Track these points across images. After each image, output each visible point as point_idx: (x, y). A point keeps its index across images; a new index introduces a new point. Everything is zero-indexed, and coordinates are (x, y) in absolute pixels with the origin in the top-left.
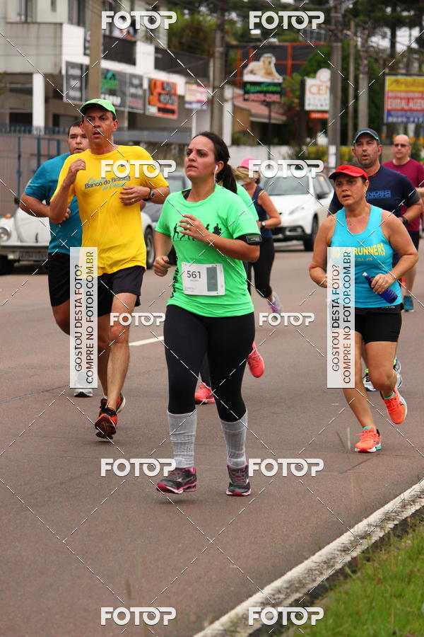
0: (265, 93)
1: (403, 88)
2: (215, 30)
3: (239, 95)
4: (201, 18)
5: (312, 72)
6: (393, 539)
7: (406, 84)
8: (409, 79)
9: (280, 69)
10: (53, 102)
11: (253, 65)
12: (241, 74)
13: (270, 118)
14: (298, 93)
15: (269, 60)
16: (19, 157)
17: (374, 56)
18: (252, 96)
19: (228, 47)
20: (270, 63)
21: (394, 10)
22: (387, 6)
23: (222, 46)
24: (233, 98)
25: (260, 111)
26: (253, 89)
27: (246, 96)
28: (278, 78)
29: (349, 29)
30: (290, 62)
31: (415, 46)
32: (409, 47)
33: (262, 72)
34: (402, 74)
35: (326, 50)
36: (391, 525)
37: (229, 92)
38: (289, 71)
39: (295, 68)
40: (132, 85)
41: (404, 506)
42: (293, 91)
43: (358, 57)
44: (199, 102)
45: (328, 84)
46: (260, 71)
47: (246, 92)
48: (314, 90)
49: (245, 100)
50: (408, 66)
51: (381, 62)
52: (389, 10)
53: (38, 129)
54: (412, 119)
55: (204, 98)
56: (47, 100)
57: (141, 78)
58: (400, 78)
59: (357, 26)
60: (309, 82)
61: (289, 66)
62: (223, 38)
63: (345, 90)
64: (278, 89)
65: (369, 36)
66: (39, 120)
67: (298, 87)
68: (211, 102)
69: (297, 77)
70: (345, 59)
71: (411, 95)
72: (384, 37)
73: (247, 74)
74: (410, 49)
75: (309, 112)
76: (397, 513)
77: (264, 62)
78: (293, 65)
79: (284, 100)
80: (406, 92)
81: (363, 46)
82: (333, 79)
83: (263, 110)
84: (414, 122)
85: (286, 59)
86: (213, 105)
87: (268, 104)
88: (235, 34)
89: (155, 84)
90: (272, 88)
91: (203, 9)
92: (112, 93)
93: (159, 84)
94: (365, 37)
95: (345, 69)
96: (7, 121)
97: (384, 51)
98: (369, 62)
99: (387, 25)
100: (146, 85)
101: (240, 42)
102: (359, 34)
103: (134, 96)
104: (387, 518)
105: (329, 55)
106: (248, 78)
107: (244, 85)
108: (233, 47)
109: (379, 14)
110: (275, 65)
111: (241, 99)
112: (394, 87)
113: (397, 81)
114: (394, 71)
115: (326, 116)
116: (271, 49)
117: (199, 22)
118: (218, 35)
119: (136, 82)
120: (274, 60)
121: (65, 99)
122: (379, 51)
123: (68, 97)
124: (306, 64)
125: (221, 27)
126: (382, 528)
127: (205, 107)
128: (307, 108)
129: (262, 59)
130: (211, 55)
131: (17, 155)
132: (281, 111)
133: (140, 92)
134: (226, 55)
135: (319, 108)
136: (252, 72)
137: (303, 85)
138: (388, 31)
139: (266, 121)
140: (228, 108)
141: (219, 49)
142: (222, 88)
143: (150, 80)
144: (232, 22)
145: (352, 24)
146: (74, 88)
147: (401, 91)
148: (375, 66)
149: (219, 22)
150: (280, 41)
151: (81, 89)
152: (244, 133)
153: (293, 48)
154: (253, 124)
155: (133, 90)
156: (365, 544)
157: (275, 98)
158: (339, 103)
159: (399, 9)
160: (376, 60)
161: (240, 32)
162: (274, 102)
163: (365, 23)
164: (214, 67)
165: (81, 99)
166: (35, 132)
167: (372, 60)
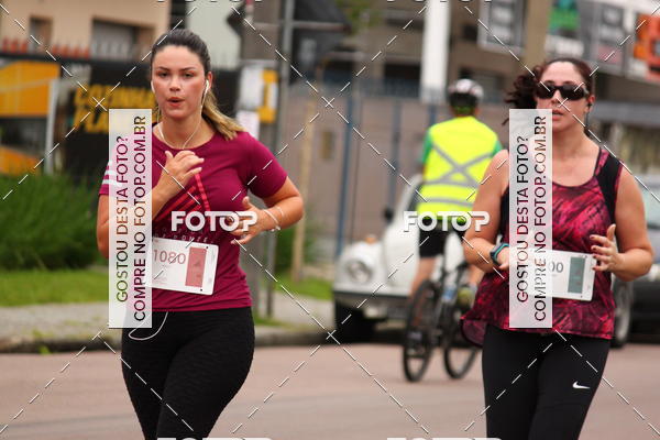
10: (463, 47)
16: (396, 139)
40: (605, 22)
53: (433, 92)
56: (452, 42)
57: (621, 11)
66: (434, 74)
89: (647, 25)
92: (568, 34)
93: (654, 25)
96: (378, 73)
100: (629, 23)
103: (607, 43)
119: (612, 16)
121: (483, 42)
123: (490, 39)
131: (388, 135)
133: (617, 35)
143: (640, 17)
146: (500, 24)
151: (512, 26)
155: (605, 32)
165: (509, 43)
166: (426, 97)
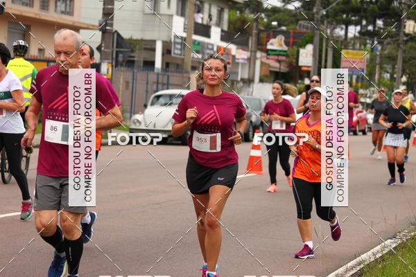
0: (278, 55)
1: (351, 56)
2: (253, 21)
3: (264, 56)
4: (246, 16)
5: (303, 46)
7: (353, 54)
8: (355, 52)
9: (287, 43)
10: (166, 56)
11: (272, 41)
12: (266, 45)
13: (280, 69)
14: (295, 57)
15: (281, 38)
16: (147, 83)
17: (336, 39)
18: (271, 57)
19: (260, 31)
20: (281, 40)
21: (347, 16)
22: (344, 14)
23: (256, 30)
24: (261, 58)
25: (275, 65)
26: (271, 53)
28: (285, 48)
29: (324, 25)
30: (291, 40)
31: (357, 34)
32: (354, 36)
33: (277, 44)
34: (351, 49)
35: (311, 35)
37: (259, 54)
39: (294, 44)
40: (208, 48)
42: (293, 55)
43: (328, 40)
44: (242, 59)
45: (312, 52)
46: (276, 44)
47: (268, 55)
48: (304, 55)
49: (268, 58)
50: (354, 45)
51: (340, 42)
52: (345, 16)
53: (158, 69)
55: (246, 57)
56: (163, 55)
57: (213, 45)
58: (349, 51)
59: (328, 22)
60: (302, 51)
61: (291, 43)
62: (257, 26)
63: (320, 56)
64: (285, 53)
65: (335, 28)
66: (158, 64)
67: (295, 53)
68: (249, 59)
69: (295, 48)
70: (321, 39)
71: (354, 60)
72: (342, 29)
73: (269, 45)
75: (301, 67)
77: (278, 39)
78: (293, 42)
79: (288, 60)
81: (330, 33)
82: (314, 50)
83: (277, 65)
84: (356, 74)
85: (290, 38)
86: (251, 61)
87: (279, 61)
88: (263, 24)
89: (220, 49)
90: (282, 53)
91: (247, 11)
92: (198, 52)
93: (222, 49)
94: (332, 29)
95: (321, 45)
96: (142, 64)
97: (341, 37)
99: (343, 24)
100: (215, 49)
101: (266, 28)
102: (329, 27)
105: (312, 37)
106: (269, 47)
107: (267, 51)
108: (262, 31)
109: (339, 18)
110: (284, 41)
111: (265, 58)
113: (348, 53)
114: (346, 48)
115: (310, 69)
116: (282, 32)
117: (245, 18)
118: (255, 24)
119: (210, 47)
120: (283, 38)
121: (172, 54)
122: (339, 37)
123: (174, 54)
124: (300, 41)
125: (256, 20)
127: (246, 62)
128: (300, 64)
129: (277, 37)
130: (250, 34)
131: (146, 82)
132: (286, 65)
133: (211, 52)
134: (258, 34)
135: (306, 65)
136: (272, 44)
137: (298, 52)
138: (344, 27)
139: (278, 70)
140: (258, 63)
141: (255, 32)
142: (255, 52)
143: (218, 47)
144: (262, 19)
145: (326, 22)
146: (177, 49)
150: (287, 29)
151: (181, 50)
152: (266, 76)
153: (294, 33)
154: (271, 72)
157: (284, 58)
158: (317, 62)
159: (350, 16)
160: (337, 41)
161: (266, 24)
162: (283, 61)
163: (332, 21)
164: (252, 42)
165: (181, 55)
166: (156, 71)
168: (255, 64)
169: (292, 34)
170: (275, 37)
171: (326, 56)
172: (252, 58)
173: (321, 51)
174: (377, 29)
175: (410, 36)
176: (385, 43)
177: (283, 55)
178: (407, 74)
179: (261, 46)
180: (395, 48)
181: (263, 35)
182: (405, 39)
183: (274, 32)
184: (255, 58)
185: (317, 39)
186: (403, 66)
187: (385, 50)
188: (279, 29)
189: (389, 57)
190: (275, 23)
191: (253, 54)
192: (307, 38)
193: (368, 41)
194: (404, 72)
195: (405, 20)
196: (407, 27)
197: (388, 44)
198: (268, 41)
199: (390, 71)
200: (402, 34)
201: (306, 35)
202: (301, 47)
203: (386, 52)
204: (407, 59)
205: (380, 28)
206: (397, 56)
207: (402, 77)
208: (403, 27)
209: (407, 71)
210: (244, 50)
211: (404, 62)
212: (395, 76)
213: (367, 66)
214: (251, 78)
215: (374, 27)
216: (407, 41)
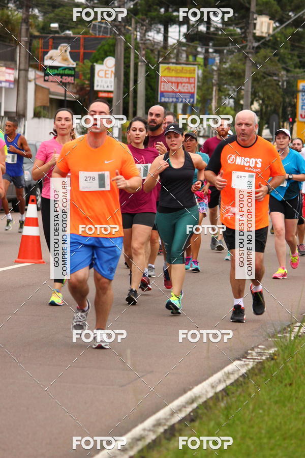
0: (62, 75)
1: (173, 74)
2: (21, 23)
3: (41, 77)
4: (10, 13)
5: (100, 60)
6: (164, 442)
7: (176, 71)
8: (179, 67)
9: (74, 56)
11: (52, 52)
12: (43, 60)
13: (65, 96)
14: (88, 76)
15: (65, 49)
17: (151, 47)
18: (51, 78)
19: (32, 37)
20: (66, 51)
21: (166, 11)
22: (161, 7)
23: (27, 37)
24: (35, 79)
25: (57, 90)
26: (50, 72)
27: (46, 78)
28: (73, 64)
29: (130, 25)
30: (82, 51)
31: (184, 40)
32: (179, 42)
34: (173, 63)
35: (111, 42)
36: (161, 430)
37: (32, 74)
38: (81, 58)
39: (86, 56)
41: (172, 414)
42: (84, 74)
43: (137, 48)
44: (7, 81)
45: (113, 69)
47: (47, 74)
48: (102, 74)
49: (45, 80)
50: (177, 56)
51: (156, 53)
52: (162, 10)
54: (180, 100)
55: (12, 78)
58: (171, 65)
59: (137, 23)
60: (98, 67)
61: (81, 54)
62: (27, 30)
63: (127, 75)
64: (73, 73)
65: (146, 31)
67: (89, 71)
68: (17, 82)
69: (88, 63)
70: (127, 49)
71: (179, 80)
72: (158, 32)
73: (47, 60)
74: (179, 43)
75: (98, 92)
76: (167, 420)
77: (61, 50)
78: (84, 53)
79: (77, 81)
80: (176, 77)
81: (141, 40)
82: (117, 65)
83: (60, 90)
84: (182, 102)
85: (79, 48)
86: (20, 84)
87: (64, 84)
88: (37, 26)
90: (67, 72)
91: (11, 5)
94: (144, 32)
95: (127, 57)
97: (158, 43)
98: (147, 53)
99: (161, 23)
101: (41, 33)
102: (138, 30)
104: (158, 424)
105: (114, 45)
106: (48, 62)
107: (43, 69)
108: (36, 37)
109: (154, 14)
110: (70, 52)
111: (43, 79)
112: (166, 73)
113: (168, 69)
114: (166, 60)
115: (111, 95)
116: (68, 39)
117: (8, 16)
118: (24, 27)
122: (155, 43)
124: (95, 52)
125: (26, 20)
126: (154, 432)
127: (12, 86)
128: (96, 88)
129: (59, 48)
130: (17, 43)
132: (75, 90)
134: (30, 44)
135: (106, 89)
136: (51, 58)
137: (92, 69)
138: (162, 28)
139: (63, 98)
140: (31, 87)
141: (24, 39)
142: (27, 71)
144: (35, 17)
145: (133, 21)
147: (172, 77)
148: (151, 56)
149: (25, 16)
150: (73, 34)
152: (44, 107)
153: (85, 39)
154: (51, 100)
156: (141, 445)
157: (70, 79)
158: (122, 84)
159: (170, 10)
160: (152, 51)
161: (41, 25)
162: (69, 83)
163: (144, 20)
164: (21, 53)
167: (149, 51)
168: (26, 89)
169: (82, 41)
170: (56, 48)
171: (136, 74)
172: (21, 80)
173: (127, 66)
174: (212, 29)
175: (263, 41)
176: (225, 51)
177: (69, 75)
178: (260, 98)
179: (35, 61)
180: (240, 60)
181: (38, 44)
182: (256, 44)
183: (53, 38)
184: (27, 80)
185: (120, 49)
186: (252, 87)
187: (225, 63)
188: (62, 34)
189: (232, 74)
190: (55, 25)
191: (22, 73)
192: (106, 47)
193: (199, 49)
194: (255, 96)
195: (255, 16)
196: (258, 27)
197: (231, 52)
198: (46, 53)
199: (233, 94)
200: (250, 37)
201: (103, 42)
202: (97, 61)
203: (226, 66)
204: (258, 77)
205: (217, 29)
206: (244, 72)
207: (252, 103)
208: (252, 26)
209: (261, 94)
210: (7, 67)
211: (255, 79)
212: (242, 102)
213: (199, 88)
214: (21, 113)
215: (208, 28)
216: (258, 48)
